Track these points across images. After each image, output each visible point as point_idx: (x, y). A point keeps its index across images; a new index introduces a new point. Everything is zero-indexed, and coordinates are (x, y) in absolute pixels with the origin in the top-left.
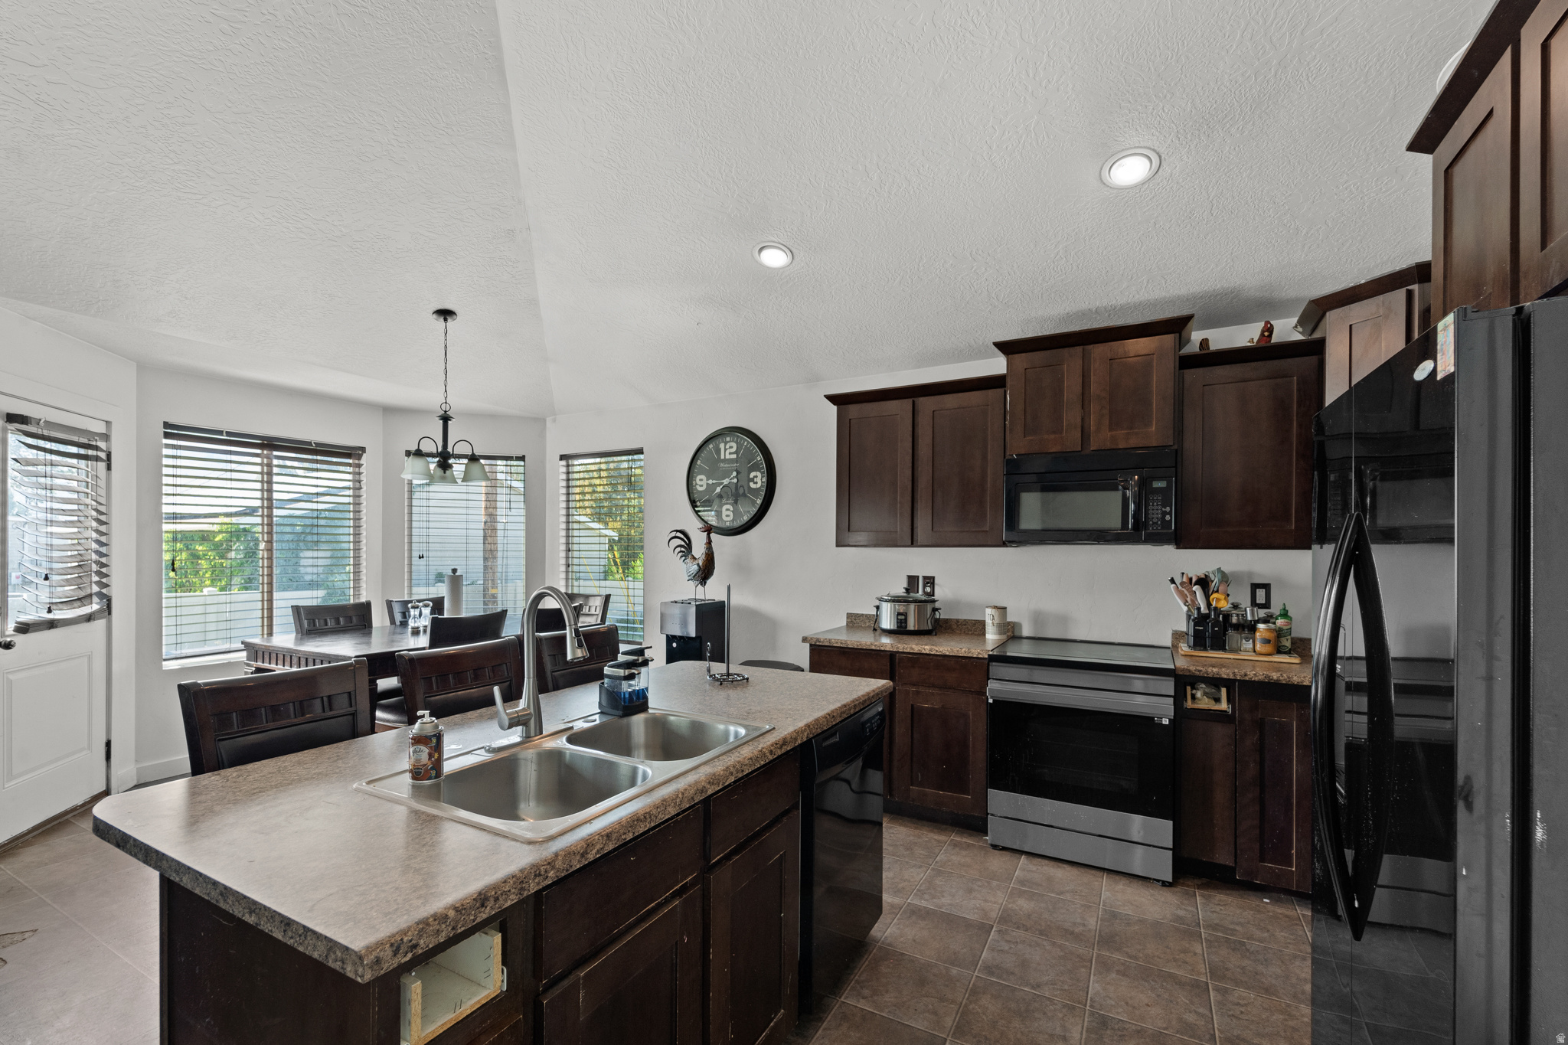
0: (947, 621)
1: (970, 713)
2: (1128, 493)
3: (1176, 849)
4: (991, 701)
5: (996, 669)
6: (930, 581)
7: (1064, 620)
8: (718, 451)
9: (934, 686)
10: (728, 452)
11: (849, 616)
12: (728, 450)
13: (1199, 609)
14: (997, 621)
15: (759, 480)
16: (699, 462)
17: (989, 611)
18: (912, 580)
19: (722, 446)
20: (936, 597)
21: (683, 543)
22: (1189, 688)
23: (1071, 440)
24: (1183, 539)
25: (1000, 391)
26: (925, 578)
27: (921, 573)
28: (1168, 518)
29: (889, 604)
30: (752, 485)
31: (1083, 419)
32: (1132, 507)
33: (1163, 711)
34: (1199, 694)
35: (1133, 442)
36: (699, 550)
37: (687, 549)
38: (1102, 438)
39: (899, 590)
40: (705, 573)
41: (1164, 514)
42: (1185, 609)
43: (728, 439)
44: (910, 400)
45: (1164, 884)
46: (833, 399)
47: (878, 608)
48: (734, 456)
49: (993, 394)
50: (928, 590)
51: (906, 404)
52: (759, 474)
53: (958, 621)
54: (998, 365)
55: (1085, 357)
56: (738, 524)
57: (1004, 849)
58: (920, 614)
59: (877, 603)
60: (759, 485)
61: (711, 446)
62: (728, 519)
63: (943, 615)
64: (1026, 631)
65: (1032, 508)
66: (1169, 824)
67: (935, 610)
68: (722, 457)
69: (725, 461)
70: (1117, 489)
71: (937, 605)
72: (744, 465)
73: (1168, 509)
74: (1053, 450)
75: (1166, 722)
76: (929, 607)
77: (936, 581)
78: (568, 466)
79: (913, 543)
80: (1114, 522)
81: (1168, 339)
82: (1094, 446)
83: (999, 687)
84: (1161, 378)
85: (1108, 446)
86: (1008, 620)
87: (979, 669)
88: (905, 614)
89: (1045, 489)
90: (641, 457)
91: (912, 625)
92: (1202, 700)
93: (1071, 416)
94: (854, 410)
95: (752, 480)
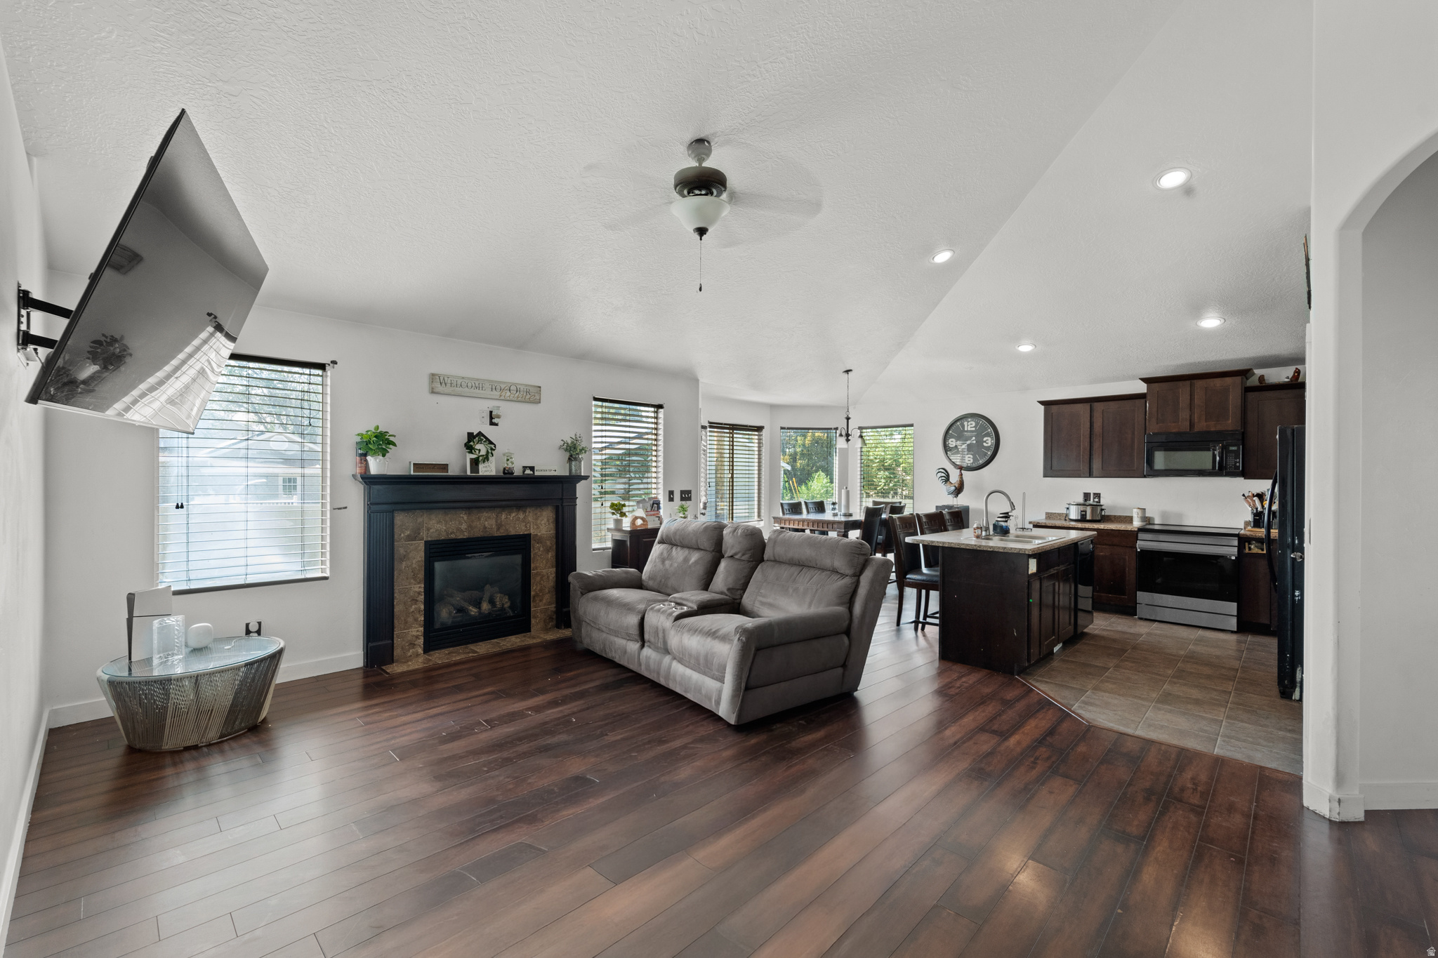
0: (1108, 516)
1: (1127, 557)
2: (1216, 453)
3: (1239, 616)
4: (1139, 550)
5: (1141, 536)
6: (1098, 495)
7: (1180, 516)
8: (963, 426)
9: (1106, 544)
10: (969, 427)
11: (1047, 513)
12: (970, 426)
13: (1257, 509)
14: (1140, 515)
15: (989, 442)
16: (950, 432)
17: (1135, 510)
18: (1087, 496)
19: (966, 423)
20: (1102, 503)
21: (944, 475)
22: (1247, 544)
23: (1184, 426)
24: (1246, 473)
25: (1143, 401)
26: (1094, 494)
27: (1092, 491)
28: (1238, 464)
29: (1075, 506)
30: (985, 444)
31: (1190, 416)
32: (1218, 458)
33: (1231, 551)
34: (1252, 547)
35: (1219, 428)
36: (954, 478)
37: (947, 479)
38: (1201, 426)
39: (1081, 500)
40: (959, 490)
41: (1236, 462)
42: (1250, 509)
43: (969, 420)
44: (1089, 404)
45: (1232, 632)
46: (1042, 403)
47: (1068, 508)
48: (974, 429)
49: (1139, 402)
50: (1097, 500)
51: (1087, 406)
52: (989, 439)
53: (1115, 516)
54: (1142, 388)
55: (1191, 385)
56: (974, 465)
57: (1146, 620)
58: (1093, 512)
59: (1067, 506)
60: (989, 444)
61: (958, 423)
62: (969, 462)
63: (1107, 513)
64: (1157, 522)
65: (1160, 459)
66: (1235, 605)
67: (1102, 510)
68: (966, 429)
69: (967, 431)
70: (1210, 450)
71: (1103, 507)
72: (980, 434)
73: (1238, 460)
74: (1174, 431)
75: (1233, 558)
76: (1099, 508)
77: (1101, 496)
78: (861, 432)
79: (1090, 475)
80: (1209, 466)
81: (1238, 379)
82: (1196, 430)
83: (1142, 544)
84: (1234, 398)
85: (1205, 429)
86: (1147, 516)
87: (1133, 535)
88: (1086, 512)
89: (1167, 449)
90: (912, 428)
91: (1088, 517)
92: (1255, 549)
93: (1184, 415)
94: (1054, 408)
95: (985, 442)
